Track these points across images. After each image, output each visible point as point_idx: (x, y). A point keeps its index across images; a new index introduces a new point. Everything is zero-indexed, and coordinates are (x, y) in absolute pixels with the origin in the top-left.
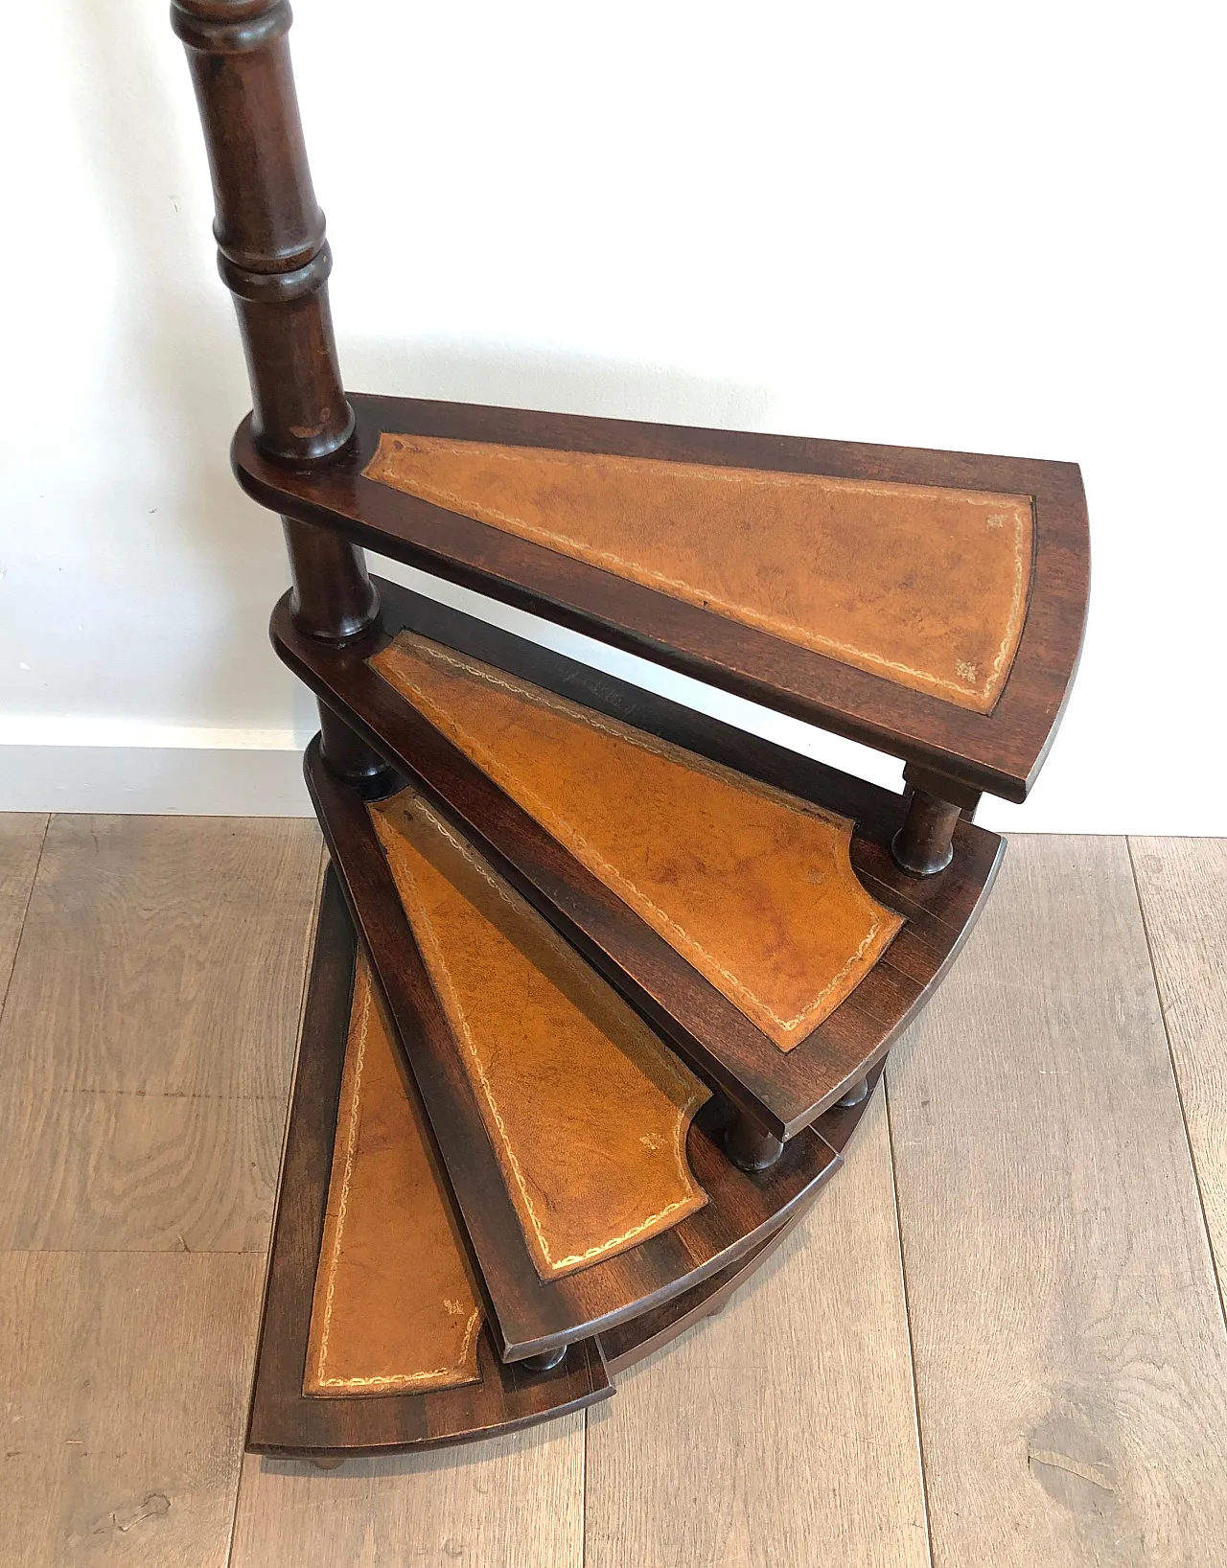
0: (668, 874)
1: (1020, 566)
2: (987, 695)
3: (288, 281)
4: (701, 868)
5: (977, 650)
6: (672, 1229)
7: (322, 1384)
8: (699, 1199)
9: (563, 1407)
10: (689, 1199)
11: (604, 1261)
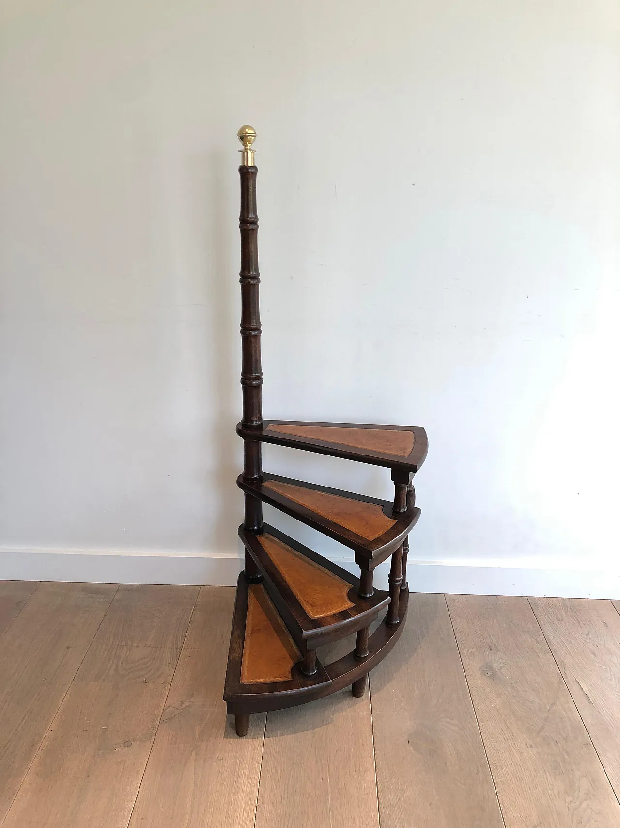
0: (338, 514)
1: (412, 440)
2: (406, 455)
3: (254, 383)
4: (346, 513)
5: (404, 448)
6: (346, 610)
7: (245, 682)
8: (352, 605)
9: (317, 685)
10: (349, 605)
11: (328, 616)
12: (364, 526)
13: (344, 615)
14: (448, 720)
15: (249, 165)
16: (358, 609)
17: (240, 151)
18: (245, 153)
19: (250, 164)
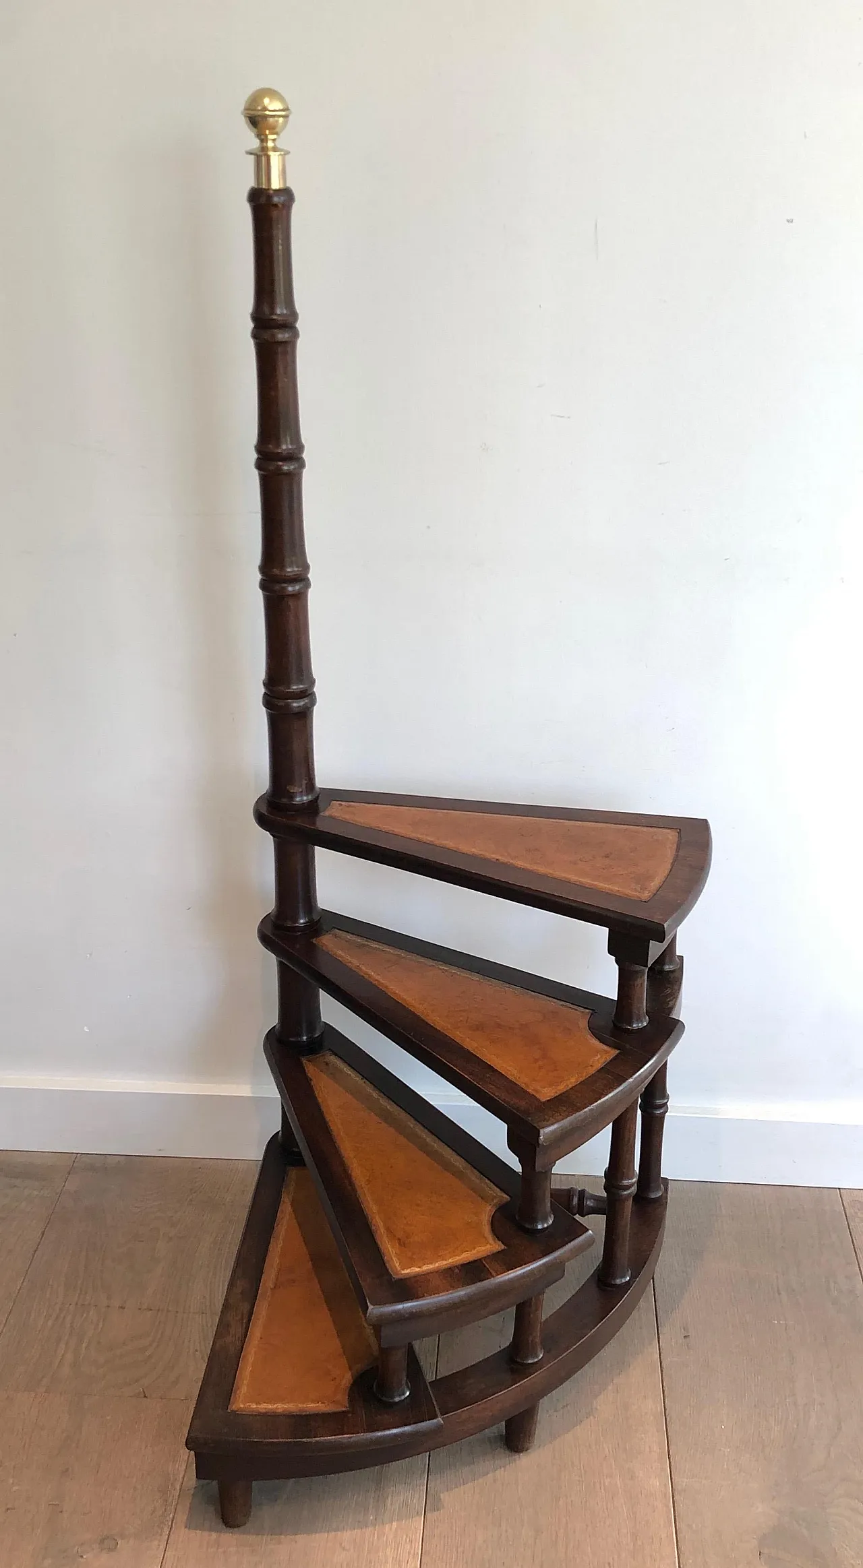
0: (479, 1028)
1: (669, 853)
2: (645, 895)
3: (293, 704)
4: (499, 1027)
5: (643, 879)
6: (480, 1260)
7: (242, 1406)
8: (498, 1246)
9: (407, 1429)
10: (491, 1246)
11: (437, 1272)
12: (536, 1061)
13: (473, 1271)
15: (272, 188)
16: (508, 1260)
17: (251, 154)
18: (261, 158)
19: (276, 184)
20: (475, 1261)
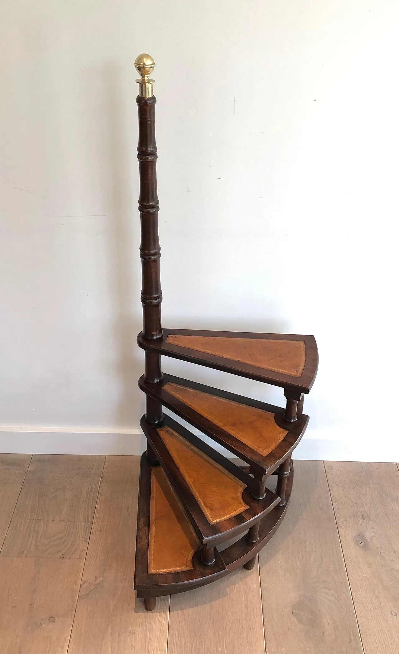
0: (234, 425)
1: (303, 353)
2: (299, 374)
3: (154, 302)
4: (241, 423)
5: (296, 367)
6: (241, 514)
7: (153, 571)
8: (247, 507)
9: (215, 574)
10: (243, 507)
11: (225, 520)
13: (239, 518)
14: (327, 591)
15: (147, 97)
16: (251, 512)
17: (138, 83)
18: (143, 85)
19: (149, 95)
20: (239, 514)
